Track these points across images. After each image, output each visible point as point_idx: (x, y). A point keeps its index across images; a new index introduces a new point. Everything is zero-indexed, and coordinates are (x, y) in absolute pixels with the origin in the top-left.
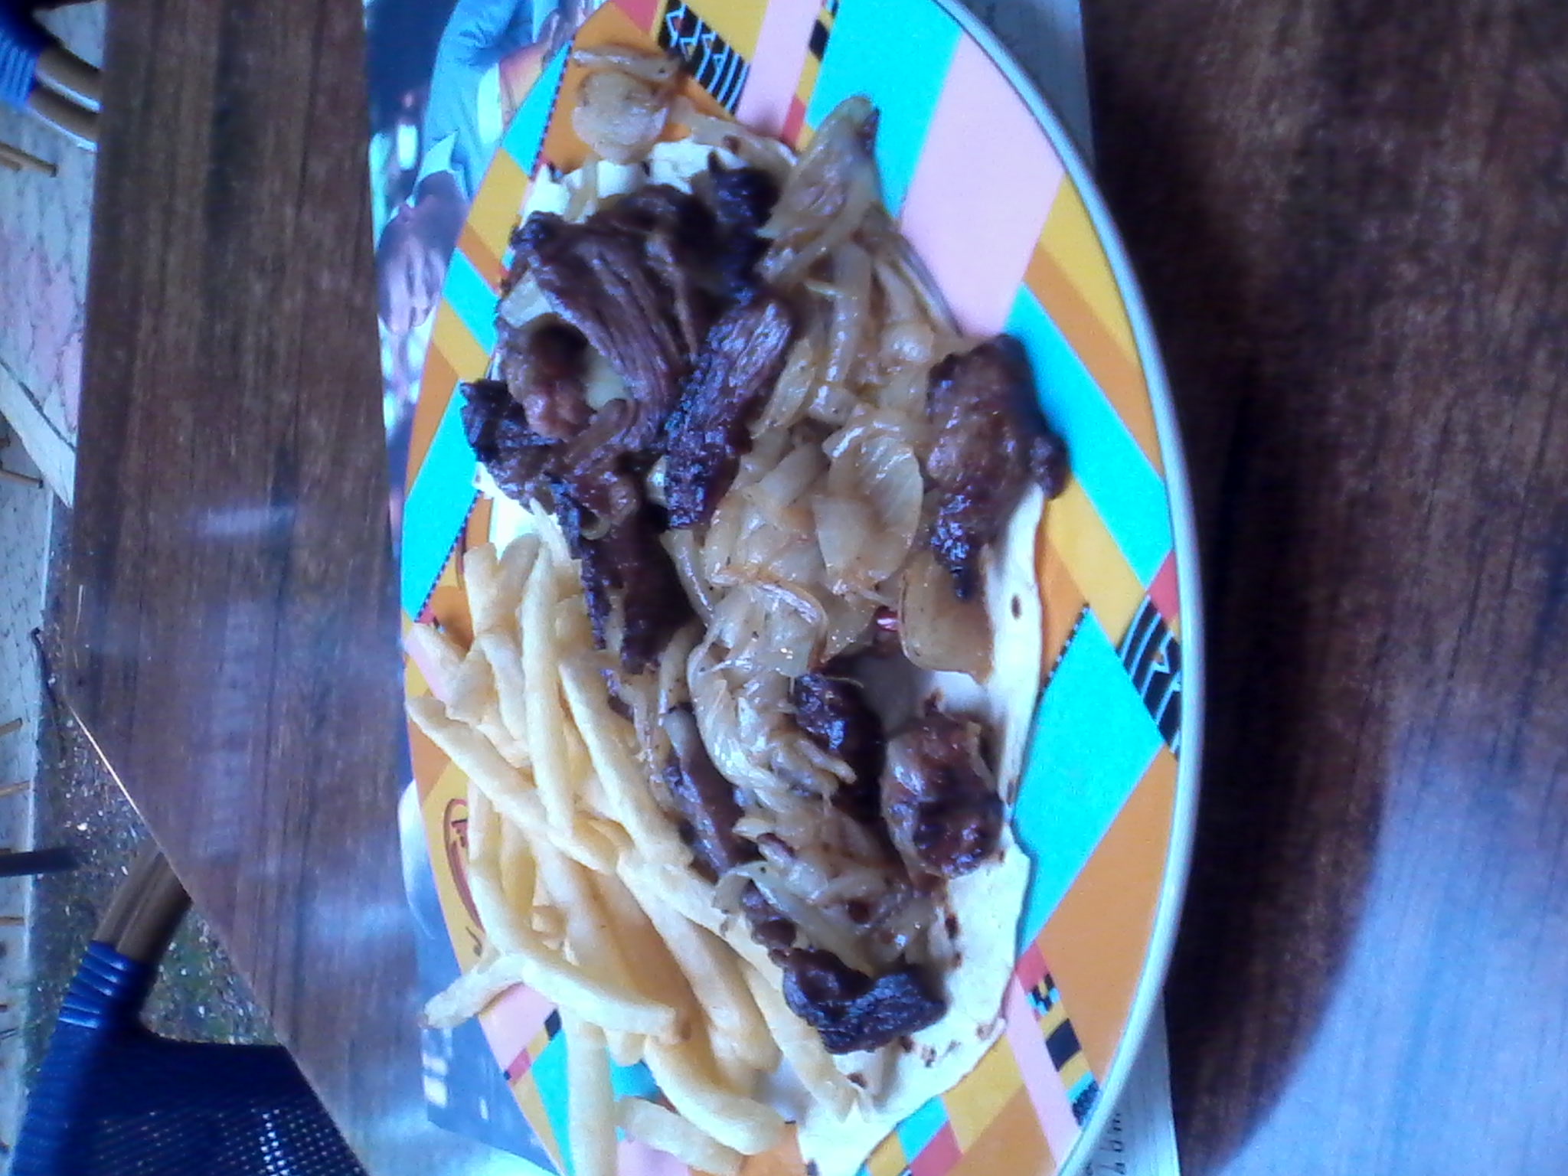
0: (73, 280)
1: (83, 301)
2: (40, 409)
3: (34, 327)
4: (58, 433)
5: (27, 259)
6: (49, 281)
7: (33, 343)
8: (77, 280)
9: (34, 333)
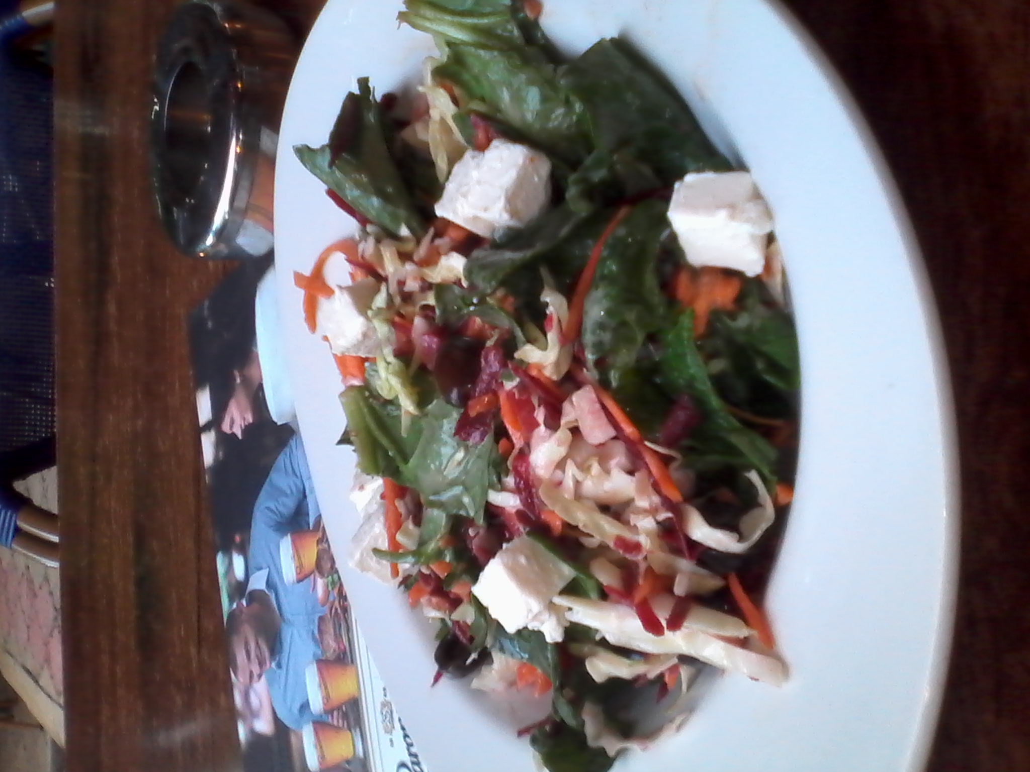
0: (51, 593)
1: (58, 606)
2: (37, 682)
3: (28, 627)
4: (50, 696)
5: (19, 583)
6: (35, 595)
7: (29, 636)
8: (54, 593)
9: (28, 631)
